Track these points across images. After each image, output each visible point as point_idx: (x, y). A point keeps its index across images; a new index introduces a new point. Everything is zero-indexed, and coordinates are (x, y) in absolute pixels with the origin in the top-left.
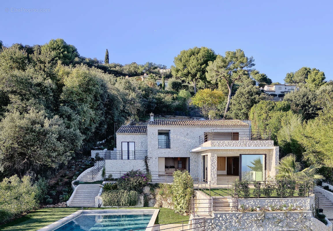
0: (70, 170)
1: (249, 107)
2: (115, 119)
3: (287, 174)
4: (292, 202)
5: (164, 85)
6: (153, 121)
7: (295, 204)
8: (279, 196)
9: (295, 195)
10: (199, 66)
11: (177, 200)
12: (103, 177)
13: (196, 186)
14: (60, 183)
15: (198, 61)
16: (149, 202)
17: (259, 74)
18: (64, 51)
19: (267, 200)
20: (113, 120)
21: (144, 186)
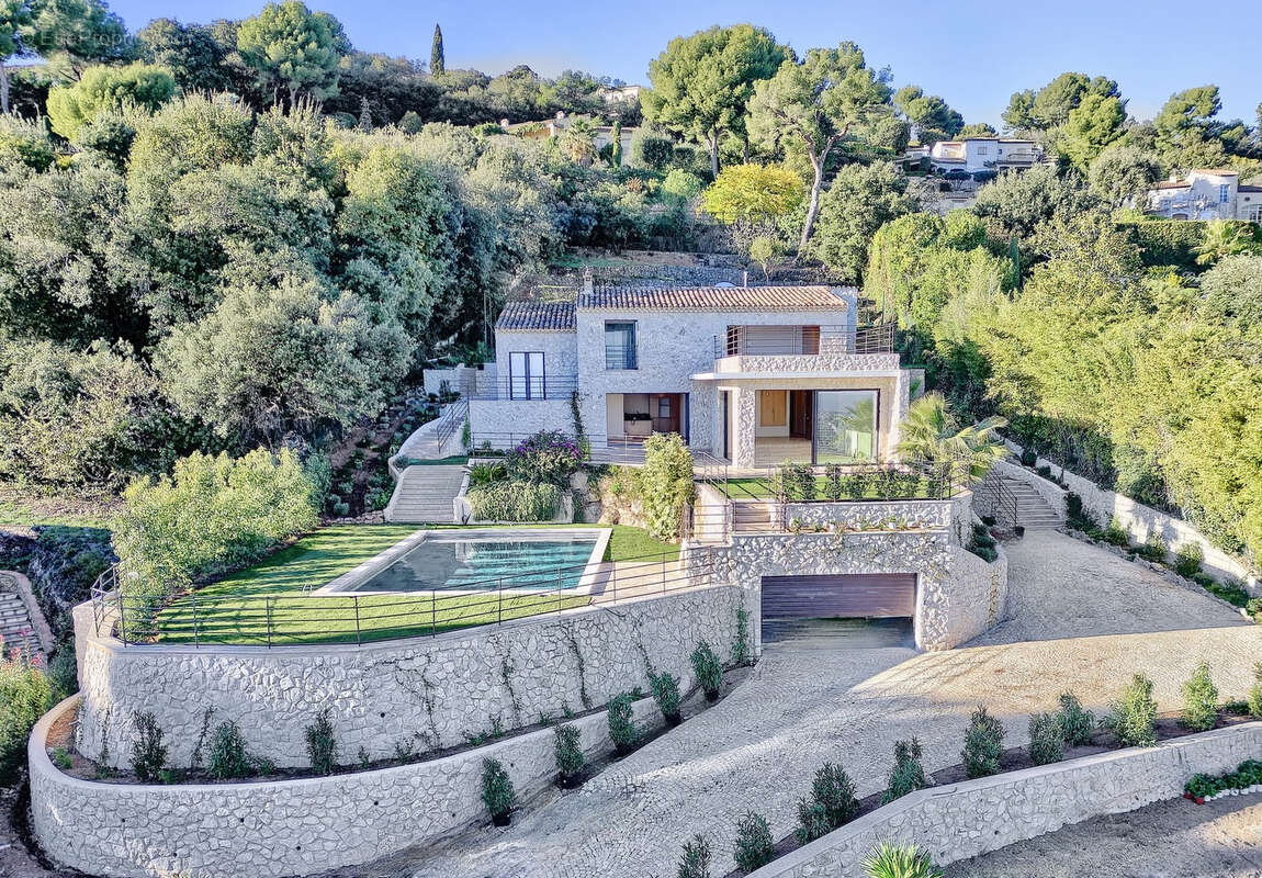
0: (379, 428)
1: (870, 230)
2: (484, 277)
3: (922, 442)
4: (910, 511)
5: (620, 150)
6: (592, 295)
7: (916, 516)
8: (881, 498)
9: (918, 495)
10: (726, 89)
11: (654, 507)
12: (465, 445)
13: (699, 470)
14: (359, 463)
15: (723, 73)
16: (587, 512)
17: (921, 100)
18: (307, 42)
19: (854, 508)
20: (478, 280)
21: (573, 470)
